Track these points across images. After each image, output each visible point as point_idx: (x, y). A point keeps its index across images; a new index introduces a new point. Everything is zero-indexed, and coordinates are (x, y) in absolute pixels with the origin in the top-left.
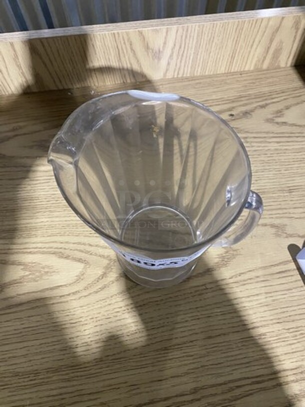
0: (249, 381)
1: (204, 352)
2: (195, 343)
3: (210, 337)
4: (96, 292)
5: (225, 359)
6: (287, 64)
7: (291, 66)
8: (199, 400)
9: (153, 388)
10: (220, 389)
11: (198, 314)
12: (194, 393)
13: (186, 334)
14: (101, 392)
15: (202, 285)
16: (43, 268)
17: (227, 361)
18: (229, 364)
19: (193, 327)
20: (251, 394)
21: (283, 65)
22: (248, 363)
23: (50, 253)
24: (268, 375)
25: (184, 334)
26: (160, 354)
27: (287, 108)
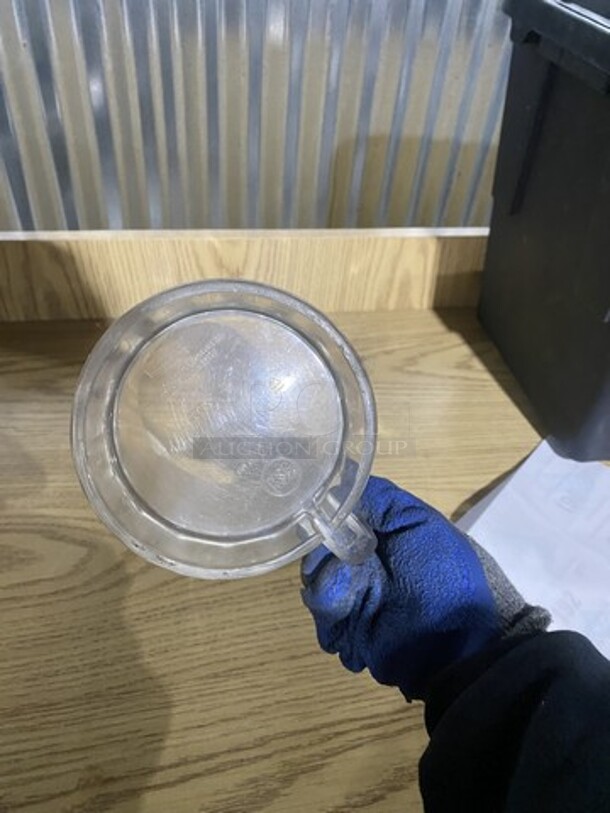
0: (358, 724)
1: (283, 679)
2: (266, 666)
3: (293, 658)
4: (105, 589)
5: (318, 691)
6: (421, 304)
7: (429, 308)
8: (268, 756)
9: (186, 740)
10: (304, 739)
11: (276, 622)
12: (260, 746)
13: (253, 653)
14: (93, 747)
15: (286, 580)
16: (17, 553)
17: (321, 693)
18: (323, 698)
19: (266, 642)
20: (360, 745)
21: (416, 306)
22: (356, 696)
23: (32, 531)
24: (388, 714)
25: (248, 653)
26: (205, 684)
27: (423, 355)
